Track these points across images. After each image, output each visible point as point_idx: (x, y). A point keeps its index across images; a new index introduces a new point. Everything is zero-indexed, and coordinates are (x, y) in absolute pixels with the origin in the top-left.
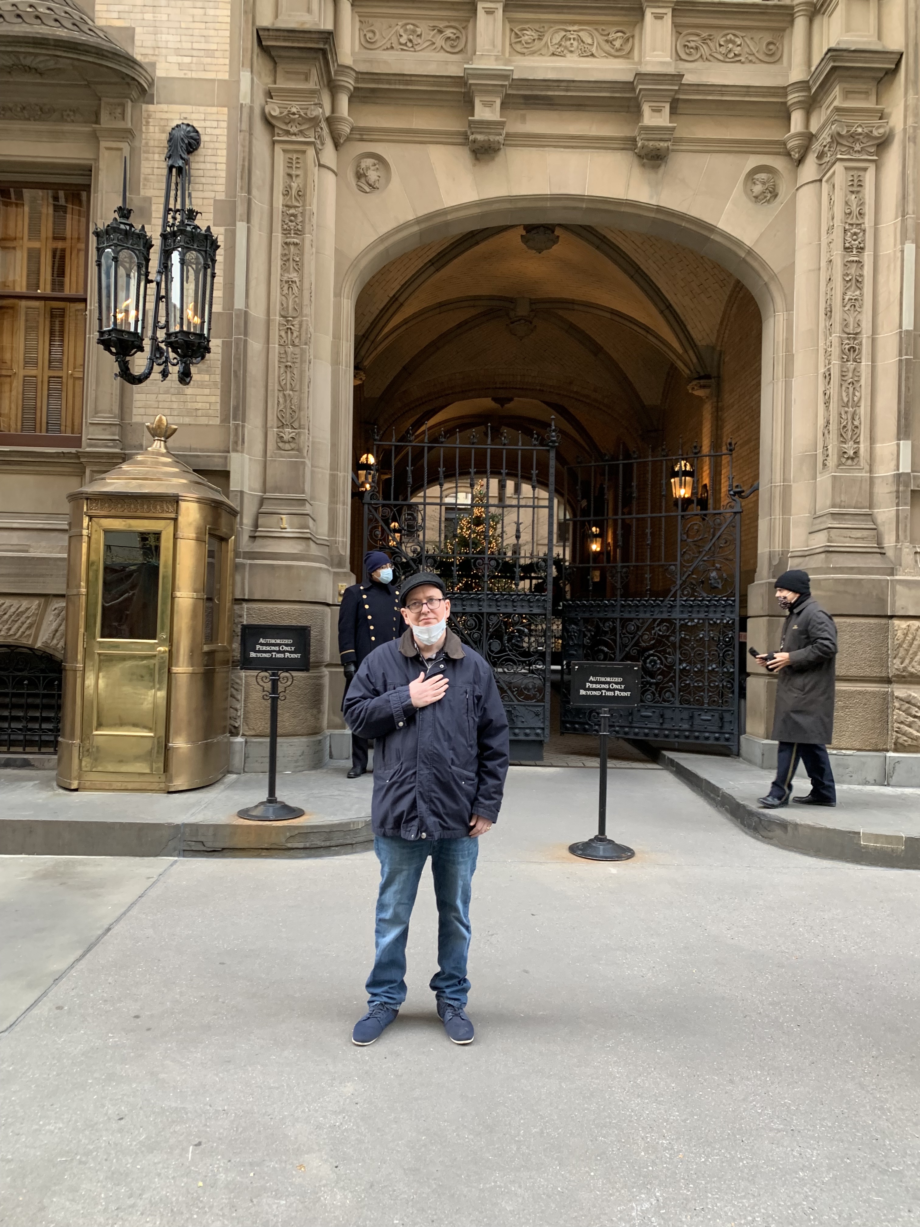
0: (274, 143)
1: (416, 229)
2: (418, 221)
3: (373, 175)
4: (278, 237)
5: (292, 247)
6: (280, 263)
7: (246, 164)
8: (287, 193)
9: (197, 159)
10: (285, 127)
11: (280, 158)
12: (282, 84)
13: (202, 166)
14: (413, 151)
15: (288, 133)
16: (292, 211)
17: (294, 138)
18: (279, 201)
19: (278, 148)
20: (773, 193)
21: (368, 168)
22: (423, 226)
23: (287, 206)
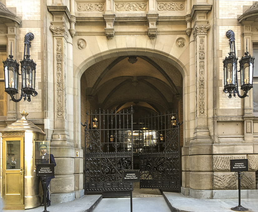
0: (53, 37)
1: (93, 58)
2: (94, 56)
3: (82, 44)
4: (56, 62)
5: (59, 64)
6: (56, 68)
7: (46, 43)
8: (57, 50)
9: (33, 42)
10: (56, 32)
11: (55, 41)
12: (55, 21)
13: (35, 44)
14: (92, 38)
15: (57, 34)
16: (59, 55)
17: (58, 35)
18: (55, 52)
19: (54, 38)
20: (183, 45)
21: (81, 43)
22: (95, 57)
23: (58, 53)
